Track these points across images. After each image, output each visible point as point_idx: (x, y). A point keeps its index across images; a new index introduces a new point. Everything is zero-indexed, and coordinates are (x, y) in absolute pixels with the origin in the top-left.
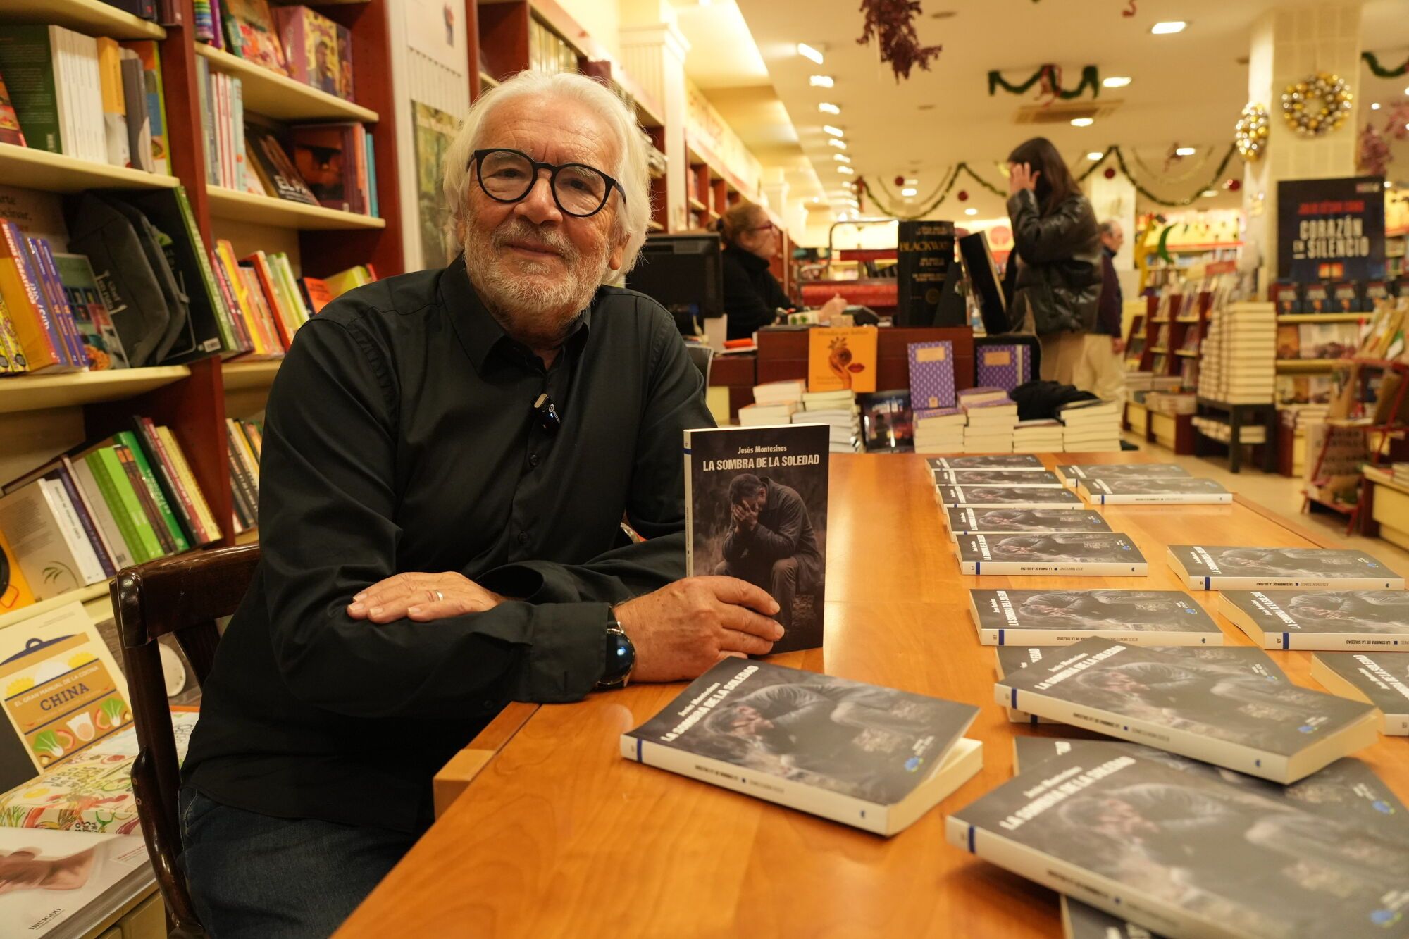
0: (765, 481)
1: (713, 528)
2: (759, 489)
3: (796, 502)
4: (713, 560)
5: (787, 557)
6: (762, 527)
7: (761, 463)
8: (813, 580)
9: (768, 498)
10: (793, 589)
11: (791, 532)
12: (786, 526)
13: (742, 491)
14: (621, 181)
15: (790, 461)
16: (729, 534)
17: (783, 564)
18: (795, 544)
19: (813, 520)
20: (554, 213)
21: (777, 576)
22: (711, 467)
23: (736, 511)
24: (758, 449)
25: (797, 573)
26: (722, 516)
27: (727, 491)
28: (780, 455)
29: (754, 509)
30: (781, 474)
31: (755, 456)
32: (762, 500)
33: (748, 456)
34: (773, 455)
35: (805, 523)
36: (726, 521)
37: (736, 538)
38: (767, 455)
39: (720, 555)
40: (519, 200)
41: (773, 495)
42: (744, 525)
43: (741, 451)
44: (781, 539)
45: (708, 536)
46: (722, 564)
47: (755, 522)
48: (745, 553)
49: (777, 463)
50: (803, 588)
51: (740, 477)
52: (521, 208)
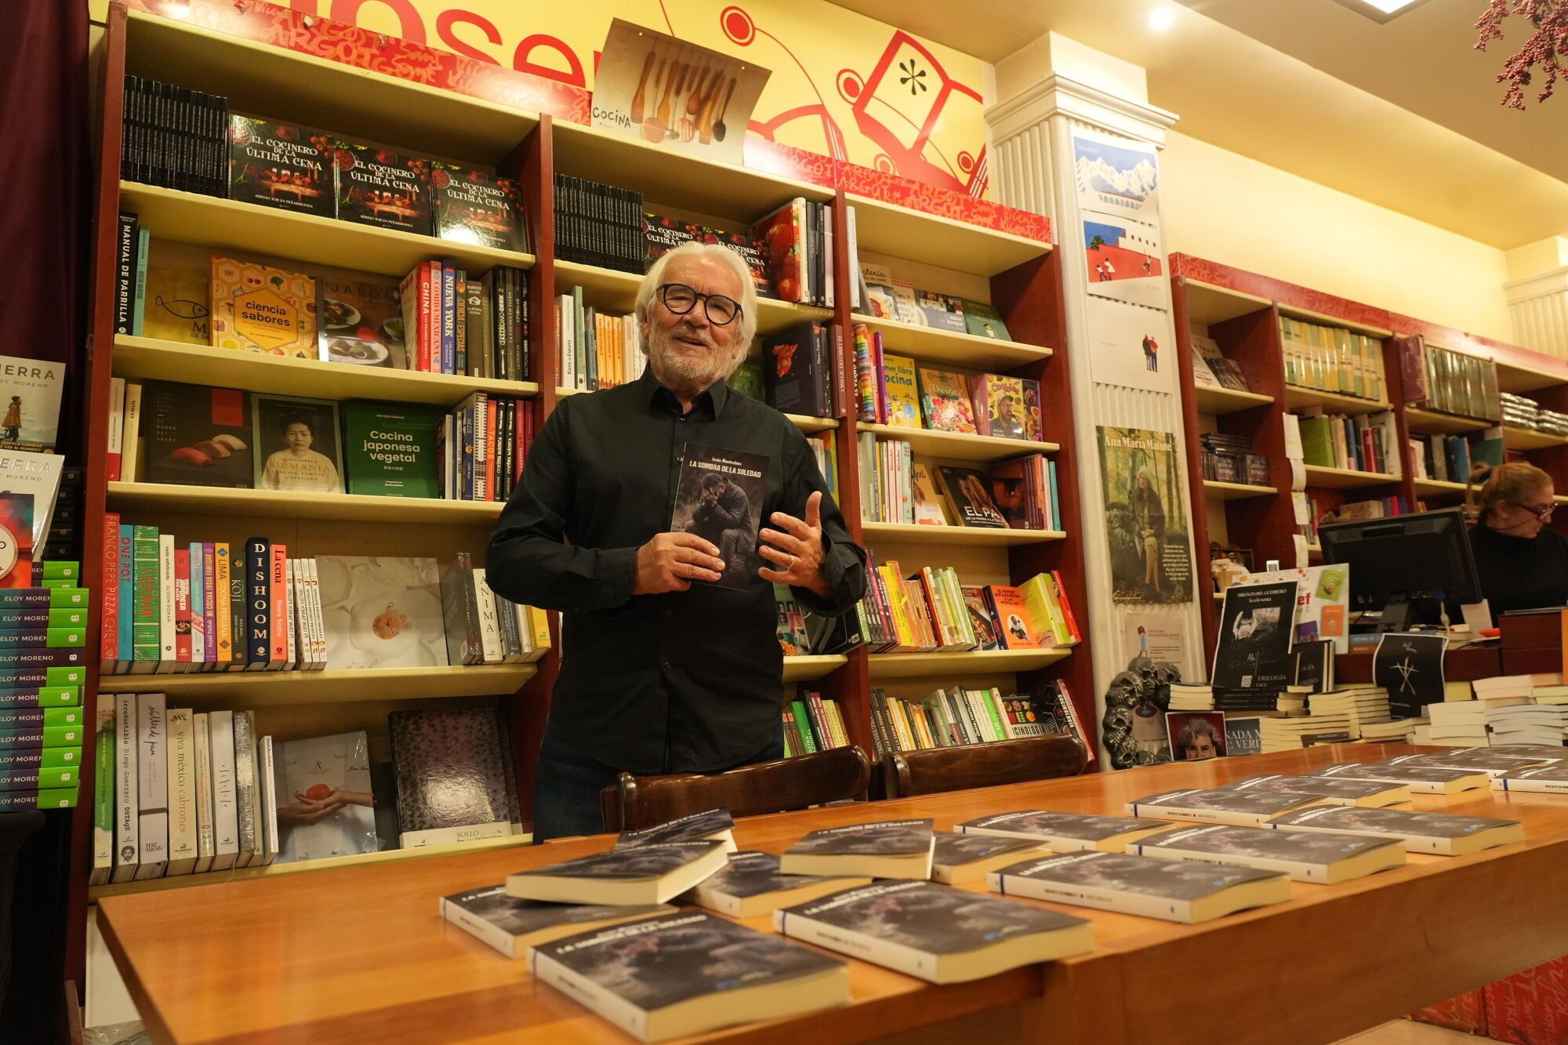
0: (725, 480)
1: (689, 499)
2: (721, 484)
3: (743, 497)
4: (686, 518)
5: (733, 528)
6: (719, 506)
7: (725, 469)
8: (746, 546)
9: (726, 490)
10: (733, 548)
11: (737, 514)
12: (735, 510)
13: (710, 483)
14: (743, 307)
15: (742, 472)
16: (698, 505)
17: (729, 532)
18: (738, 522)
19: (752, 510)
20: (706, 322)
21: (724, 538)
22: (695, 465)
23: (705, 493)
24: (724, 461)
25: (737, 539)
26: (695, 494)
27: (702, 481)
28: (737, 467)
29: (716, 494)
30: (735, 478)
31: (722, 464)
32: (722, 491)
33: (717, 463)
34: (733, 466)
35: (746, 511)
36: (698, 498)
37: (702, 509)
38: (729, 465)
39: (691, 516)
40: (686, 313)
41: (729, 489)
42: (708, 502)
43: (714, 459)
44: (730, 517)
45: (685, 502)
47: (716, 502)
48: (706, 519)
49: (734, 471)
50: (739, 550)
51: (710, 474)
52: (688, 317)
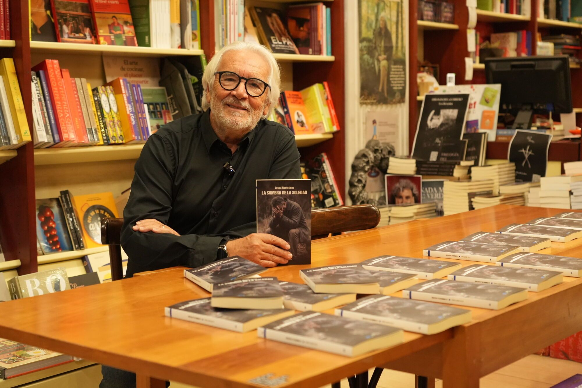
0: (285, 199)
1: (265, 216)
2: (283, 202)
3: (298, 208)
4: (265, 227)
5: (295, 228)
6: (285, 216)
7: (284, 193)
8: (305, 238)
9: (287, 206)
10: (298, 240)
11: (296, 219)
12: (295, 217)
13: (277, 203)
15: (295, 193)
16: (272, 218)
17: (293, 231)
18: (298, 223)
19: (305, 215)
20: (245, 95)
21: (291, 236)
22: (265, 193)
23: (274, 210)
24: (283, 188)
25: (299, 235)
26: (269, 211)
27: (271, 202)
28: (291, 190)
29: (281, 209)
30: (291, 197)
31: (282, 190)
32: (285, 206)
33: (279, 190)
34: (289, 190)
35: (302, 216)
36: (270, 214)
37: (274, 220)
38: (286, 190)
39: (268, 226)
40: (233, 90)
41: (289, 205)
42: (277, 215)
43: (276, 188)
44: (292, 221)
45: (263, 219)
46: (269, 229)
47: (282, 214)
48: (278, 226)
49: (290, 193)
50: (302, 241)
51: (276, 198)
52: (234, 93)
